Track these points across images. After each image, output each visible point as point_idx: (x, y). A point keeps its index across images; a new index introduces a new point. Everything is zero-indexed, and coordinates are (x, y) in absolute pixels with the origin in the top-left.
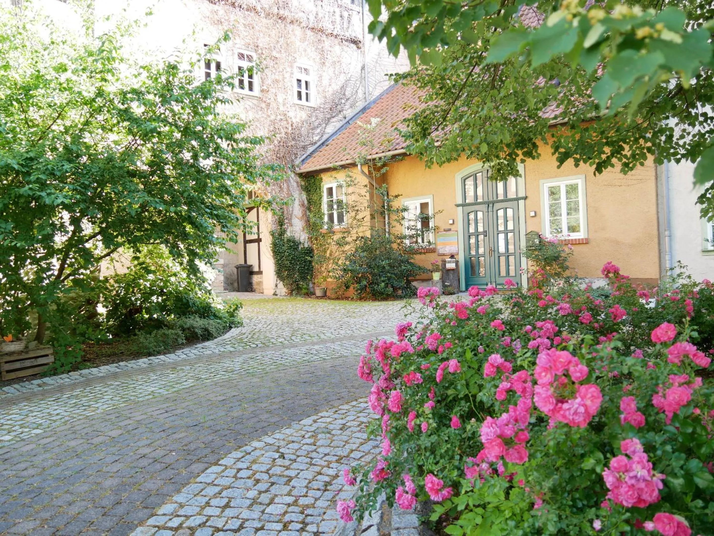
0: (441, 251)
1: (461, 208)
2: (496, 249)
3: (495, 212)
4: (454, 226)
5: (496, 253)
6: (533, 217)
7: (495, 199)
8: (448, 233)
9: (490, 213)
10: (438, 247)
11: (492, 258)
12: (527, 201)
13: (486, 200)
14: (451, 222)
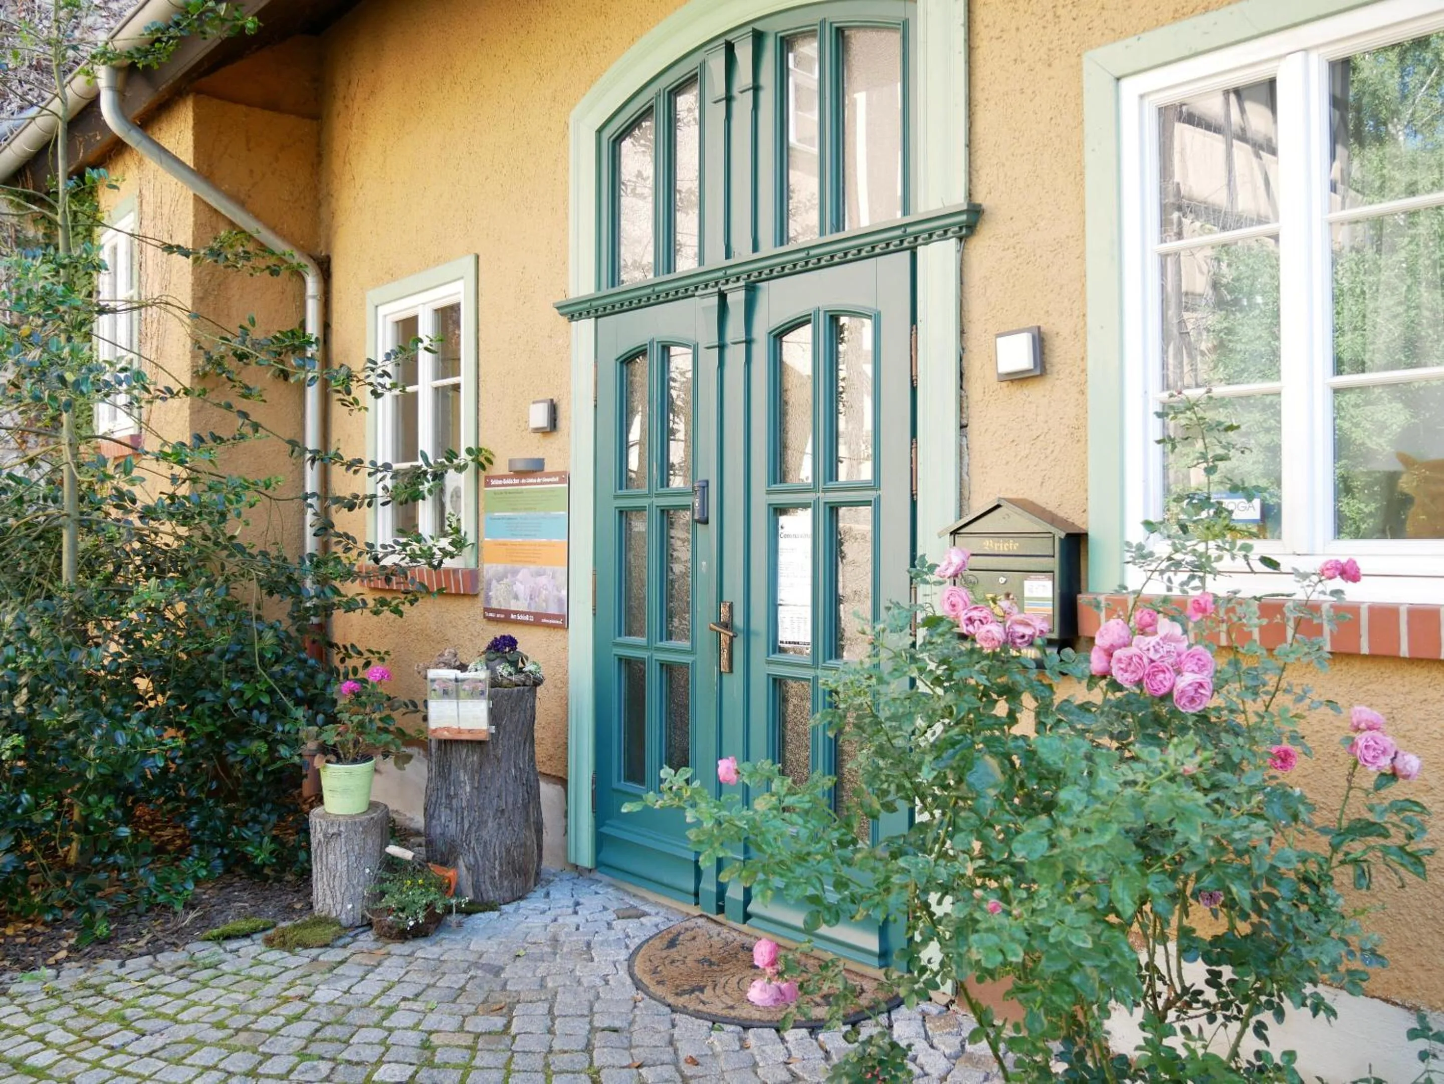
0: (499, 598)
1: (587, 325)
2: (759, 622)
3: (761, 350)
4: (557, 440)
5: (759, 646)
6: (1017, 378)
7: (767, 247)
8: (532, 485)
9: (735, 355)
10: (489, 569)
11: (734, 684)
12: (980, 244)
13: (716, 258)
14: (539, 417)
